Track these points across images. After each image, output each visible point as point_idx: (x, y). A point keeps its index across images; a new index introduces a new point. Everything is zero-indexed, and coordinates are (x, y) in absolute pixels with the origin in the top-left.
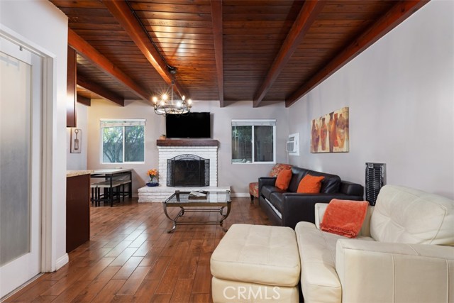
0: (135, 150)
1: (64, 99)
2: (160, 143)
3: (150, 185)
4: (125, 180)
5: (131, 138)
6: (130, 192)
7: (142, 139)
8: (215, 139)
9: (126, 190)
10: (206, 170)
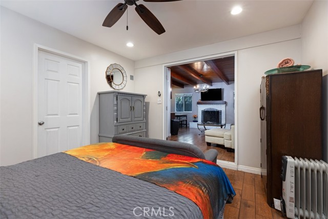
0: (188, 107)
1: (170, 90)
2: (198, 103)
3: (194, 121)
4: (185, 118)
5: (187, 101)
6: (186, 124)
7: (191, 102)
8: (224, 100)
9: (185, 123)
10: (220, 116)
